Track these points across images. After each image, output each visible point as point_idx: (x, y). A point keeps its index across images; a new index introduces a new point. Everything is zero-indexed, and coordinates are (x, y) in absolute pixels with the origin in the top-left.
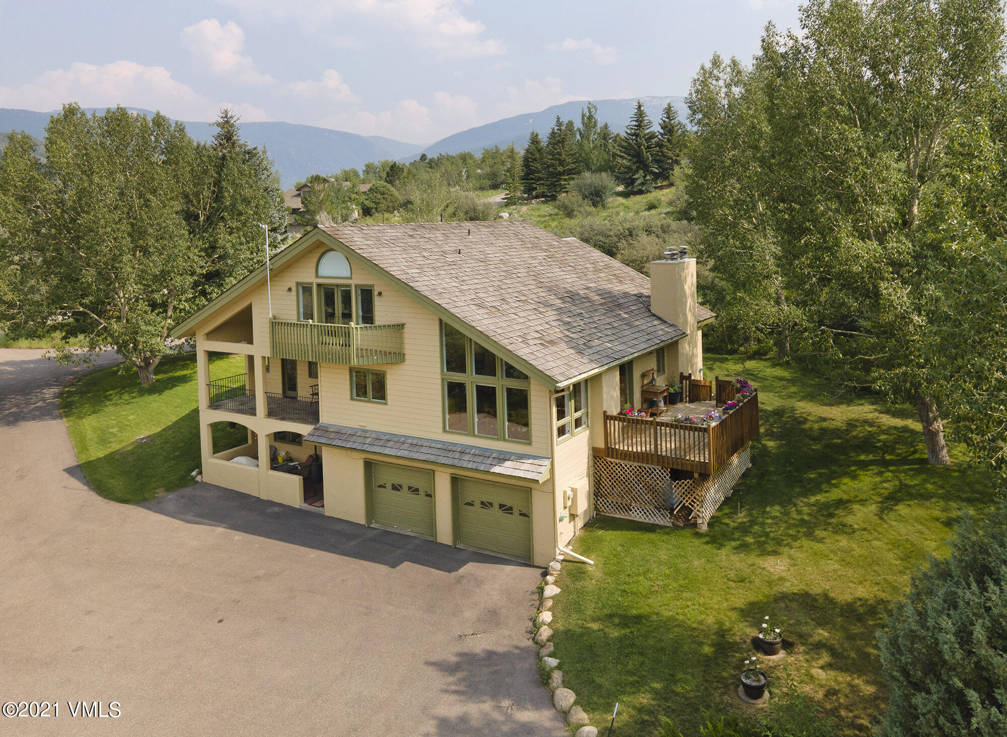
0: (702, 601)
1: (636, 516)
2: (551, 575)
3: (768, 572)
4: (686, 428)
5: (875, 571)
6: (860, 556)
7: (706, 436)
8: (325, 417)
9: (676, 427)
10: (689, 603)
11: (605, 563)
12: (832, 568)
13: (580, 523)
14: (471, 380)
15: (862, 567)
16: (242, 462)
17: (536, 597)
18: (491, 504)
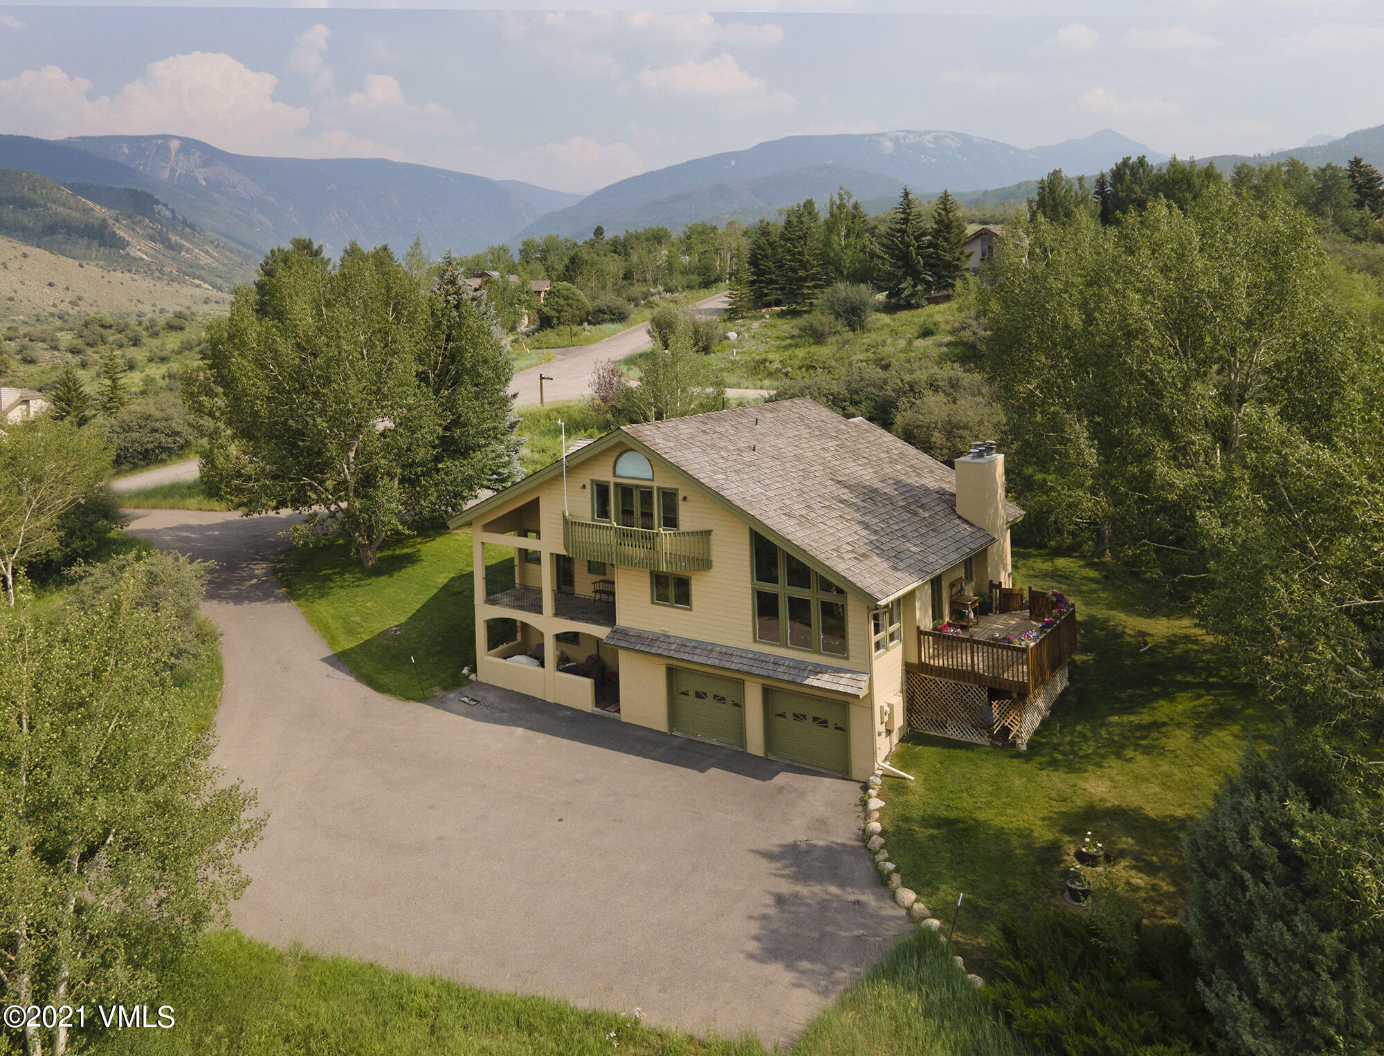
0: (1025, 818)
1: (953, 733)
2: (873, 789)
3: (1090, 793)
4: (1003, 647)
5: (1194, 795)
6: (1181, 780)
7: (1025, 657)
8: (622, 620)
9: (993, 646)
10: (1014, 819)
11: (925, 780)
12: (1152, 791)
13: (895, 738)
14: (783, 590)
15: (1182, 791)
16: (521, 662)
17: (860, 809)
18: (804, 717)
